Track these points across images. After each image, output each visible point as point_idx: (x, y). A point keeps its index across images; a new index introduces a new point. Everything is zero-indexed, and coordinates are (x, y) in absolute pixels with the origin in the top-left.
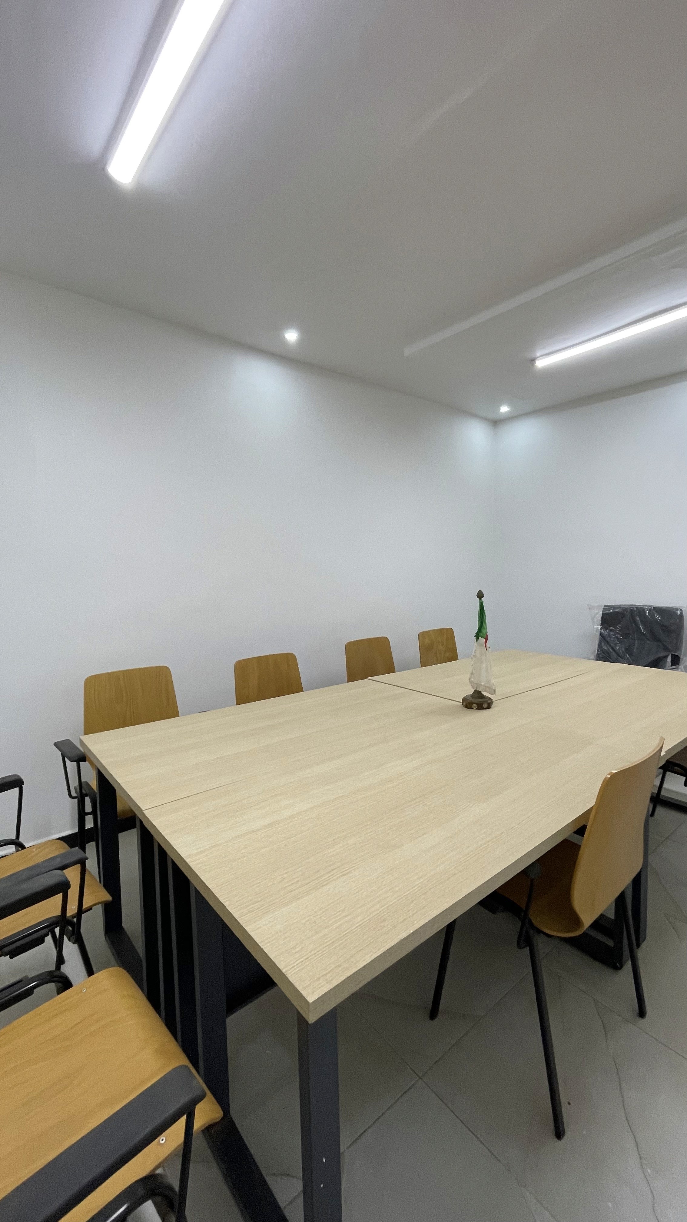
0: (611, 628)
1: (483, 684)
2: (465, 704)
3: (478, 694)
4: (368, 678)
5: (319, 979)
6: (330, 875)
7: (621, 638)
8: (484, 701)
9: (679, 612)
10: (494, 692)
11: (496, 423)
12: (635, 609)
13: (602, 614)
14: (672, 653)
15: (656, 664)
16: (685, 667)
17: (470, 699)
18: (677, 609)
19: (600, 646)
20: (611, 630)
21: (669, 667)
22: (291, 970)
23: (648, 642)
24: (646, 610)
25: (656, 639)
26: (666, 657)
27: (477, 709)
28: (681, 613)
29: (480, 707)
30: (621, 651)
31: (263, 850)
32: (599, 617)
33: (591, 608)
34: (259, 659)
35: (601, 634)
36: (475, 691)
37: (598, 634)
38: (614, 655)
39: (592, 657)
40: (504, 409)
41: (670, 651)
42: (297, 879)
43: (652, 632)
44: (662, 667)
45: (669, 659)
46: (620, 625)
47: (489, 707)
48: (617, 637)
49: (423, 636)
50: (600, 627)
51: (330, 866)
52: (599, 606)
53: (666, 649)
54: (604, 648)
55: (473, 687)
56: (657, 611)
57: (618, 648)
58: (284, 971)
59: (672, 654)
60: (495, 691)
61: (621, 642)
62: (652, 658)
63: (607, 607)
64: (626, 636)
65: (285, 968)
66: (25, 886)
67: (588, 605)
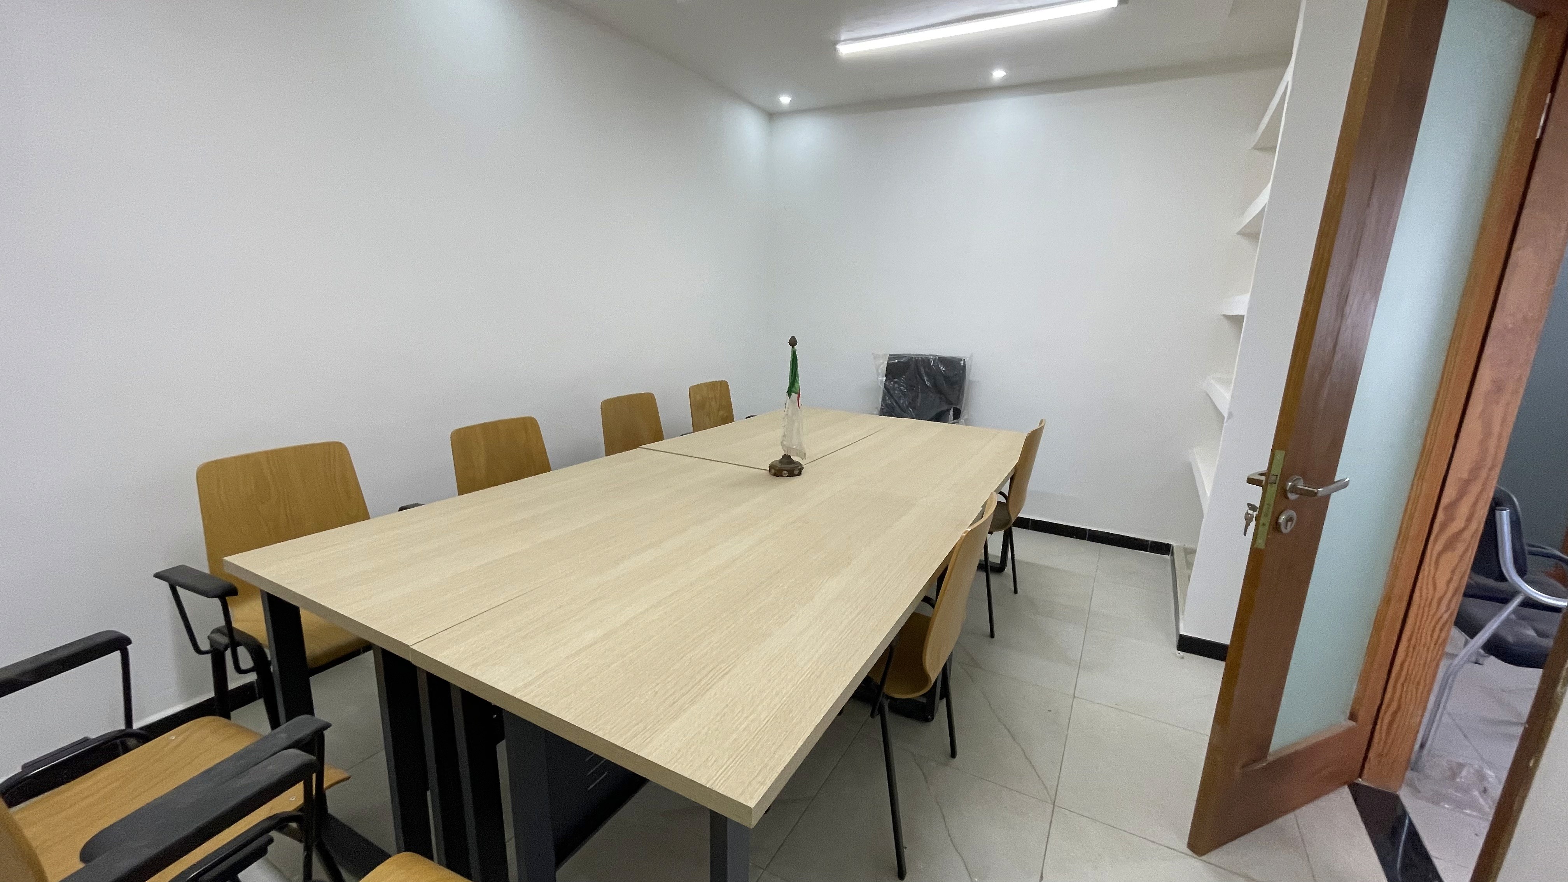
0: (896, 380)
1: (794, 447)
2: (773, 471)
3: (787, 458)
4: (642, 446)
5: (750, 783)
6: (709, 678)
7: (906, 390)
8: (794, 467)
9: (962, 362)
10: (804, 456)
11: (772, 115)
12: (920, 359)
13: (888, 363)
14: (954, 406)
15: (939, 417)
16: (966, 420)
17: (779, 466)
18: (961, 360)
19: (884, 400)
20: (895, 383)
21: (951, 421)
22: (716, 783)
23: (931, 395)
24: (931, 360)
25: (940, 392)
26: (948, 410)
27: (787, 476)
28: (964, 363)
29: (791, 474)
30: (904, 405)
31: (612, 666)
32: (884, 367)
33: (876, 357)
34: (485, 427)
35: (885, 387)
36: (784, 456)
37: (882, 387)
38: (898, 410)
39: (876, 412)
40: (785, 100)
41: (952, 404)
42: (673, 690)
43: (935, 385)
44: (945, 421)
45: (951, 413)
46: (904, 377)
47: (799, 474)
48: (901, 390)
49: (694, 391)
50: (885, 379)
51: (704, 668)
52: (885, 355)
53: (950, 403)
54: (887, 402)
55: (784, 451)
56: (941, 362)
57: (902, 401)
58: (708, 786)
59: (954, 408)
60: (805, 454)
61: (904, 394)
62: (933, 414)
63: (892, 357)
64: (910, 388)
65: (708, 782)
66: (242, 782)
67: (873, 354)
